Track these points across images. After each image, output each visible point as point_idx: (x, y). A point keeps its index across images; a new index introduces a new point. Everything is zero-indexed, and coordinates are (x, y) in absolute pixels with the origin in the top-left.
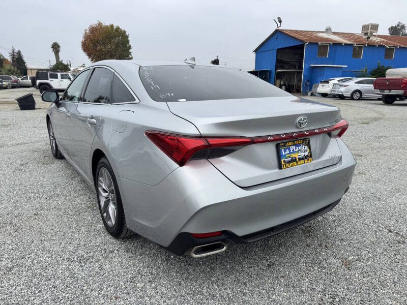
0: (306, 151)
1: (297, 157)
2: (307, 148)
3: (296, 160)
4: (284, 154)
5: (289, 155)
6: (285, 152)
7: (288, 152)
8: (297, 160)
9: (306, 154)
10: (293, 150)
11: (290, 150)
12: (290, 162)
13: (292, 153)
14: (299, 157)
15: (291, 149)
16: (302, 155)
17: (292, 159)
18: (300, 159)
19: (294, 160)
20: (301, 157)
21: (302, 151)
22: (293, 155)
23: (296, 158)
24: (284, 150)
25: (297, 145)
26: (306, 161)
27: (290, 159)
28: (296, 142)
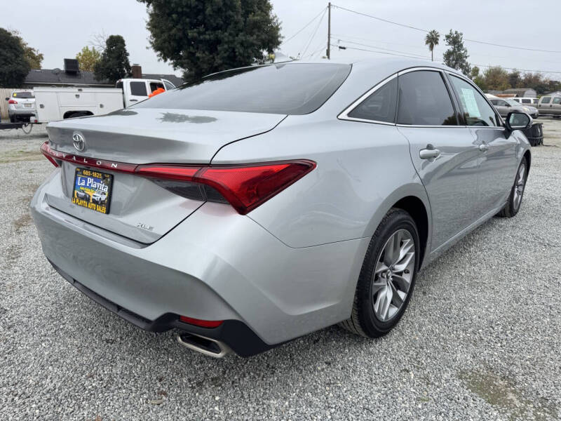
0: (105, 194)
1: (92, 197)
2: (106, 190)
3: (89, 199)
4: (79, 184)
5: (82, 188)
6: (81, 182)
7: (83, 184)
8: (91, 201)
9: (104, 198)
10: (90, 184)
11: (86, 183)
12: (83, 198)
13: (87, 187)
14: (94, 197)
15: (88, 182)
16: (98, 197)
17: (85, 196)
18: (94, 201)
19: (86, 199)
20: (96, 198)
21: (98, 191)
22: (88, 192)
23: (90, 196)
24: (81, 180)
25: (96, 180)
26: (99, 208)
27: (83, 194)
28: (95, 174)
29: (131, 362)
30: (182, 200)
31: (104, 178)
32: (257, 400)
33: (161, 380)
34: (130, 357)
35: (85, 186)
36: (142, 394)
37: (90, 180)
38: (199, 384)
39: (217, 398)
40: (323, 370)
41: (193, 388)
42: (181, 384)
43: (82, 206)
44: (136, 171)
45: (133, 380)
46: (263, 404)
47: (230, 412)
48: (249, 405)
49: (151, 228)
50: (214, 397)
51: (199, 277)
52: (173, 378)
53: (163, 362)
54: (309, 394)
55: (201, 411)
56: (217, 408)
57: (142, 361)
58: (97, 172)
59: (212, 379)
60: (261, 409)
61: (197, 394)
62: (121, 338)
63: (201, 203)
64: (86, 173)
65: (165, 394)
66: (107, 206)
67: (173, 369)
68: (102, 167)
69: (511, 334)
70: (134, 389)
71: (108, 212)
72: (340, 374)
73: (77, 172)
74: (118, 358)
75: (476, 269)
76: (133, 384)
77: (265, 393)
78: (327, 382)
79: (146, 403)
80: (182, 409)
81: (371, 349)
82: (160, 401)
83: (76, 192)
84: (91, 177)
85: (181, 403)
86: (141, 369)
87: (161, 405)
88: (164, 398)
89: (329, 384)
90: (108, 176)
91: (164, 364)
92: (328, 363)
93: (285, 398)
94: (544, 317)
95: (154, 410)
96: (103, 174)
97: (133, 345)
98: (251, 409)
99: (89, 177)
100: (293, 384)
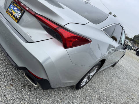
0: (19, 16)
1: (14, 14)
2: (20, 15)
5: (12, 9)
6: (12, 7)
7: (12, 8)
8: (13, 15)
9: (18, 17)
10: (15, 9)
11: (14, 8)
12: (10, 13)
13: (14, 10)
16: (16, 15)
18: (14, 16)
19: (12, 14)
20: (15, 15)
21: (18, 14)
22: (13, 12)
24: (12, 6)
25: (18, 9)
26: (15, 19)
27: (11, 11)
28: (18, 7)
29: (5, 70)
30: (46, 33)
31: (21, 10)
32: (40, 98)
33: (12, 80)
34: (5, 68)
35: (13, 9)
36: (5, 83)
37: (15, 8)
38: (24, 86)
39: (28, 93)
40: (61, 94)
41: (22, 86)
42: (19, 84)
43: (9, 15)
44: (35, 15)
45: (3, 76)
46: (41, 100)
47: (31, 100)
48: (37, 99)
49: (31, 37)
50: (27, 93)
51: (41, 62)
52: (17, 80)
53: (15, 74)
54: (55, 101)
55: (22, 96)
56: (27, 97)
57: (9, 71)
58: (19, 7)
59: (29, 85)
60: (40, 102)
61: (22, 89)
62: (5, 60)
63: (52, 37)
64: (15, 5)
65: (12, 86)
66: (18, 20)
67: (18, 77)
68: (22, 6)
69: (108, 100)
70: (3, 80)
71: (18, 23)
72: (65, 97)
73: (12, 3)
74: (1, 66)
75: (103, 78)
76: (3, 78)
77: (43, 97)
78: (61, 99)
79: (5, 87)
80: (16, 93)
81: (75, 92)
82: (10, 88)
83: (9, 9)
84: (17, 7)
85: (16, 91)
86: (7, 74)
87: (10, 90)
88: (12, 87)
89: (61, 100)
90: (23, 10)
91: (16, 74)
92: (63, 93)
93: (48, 100)
94: (115, 98)
95: (7, 90)
96: (21, 9)
97: (8, 64)
98: (37, 101)
99: (16, 7)
100: (52, 96)
